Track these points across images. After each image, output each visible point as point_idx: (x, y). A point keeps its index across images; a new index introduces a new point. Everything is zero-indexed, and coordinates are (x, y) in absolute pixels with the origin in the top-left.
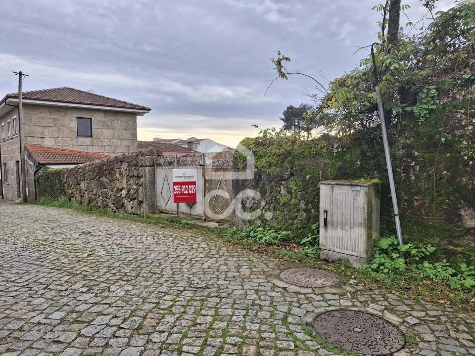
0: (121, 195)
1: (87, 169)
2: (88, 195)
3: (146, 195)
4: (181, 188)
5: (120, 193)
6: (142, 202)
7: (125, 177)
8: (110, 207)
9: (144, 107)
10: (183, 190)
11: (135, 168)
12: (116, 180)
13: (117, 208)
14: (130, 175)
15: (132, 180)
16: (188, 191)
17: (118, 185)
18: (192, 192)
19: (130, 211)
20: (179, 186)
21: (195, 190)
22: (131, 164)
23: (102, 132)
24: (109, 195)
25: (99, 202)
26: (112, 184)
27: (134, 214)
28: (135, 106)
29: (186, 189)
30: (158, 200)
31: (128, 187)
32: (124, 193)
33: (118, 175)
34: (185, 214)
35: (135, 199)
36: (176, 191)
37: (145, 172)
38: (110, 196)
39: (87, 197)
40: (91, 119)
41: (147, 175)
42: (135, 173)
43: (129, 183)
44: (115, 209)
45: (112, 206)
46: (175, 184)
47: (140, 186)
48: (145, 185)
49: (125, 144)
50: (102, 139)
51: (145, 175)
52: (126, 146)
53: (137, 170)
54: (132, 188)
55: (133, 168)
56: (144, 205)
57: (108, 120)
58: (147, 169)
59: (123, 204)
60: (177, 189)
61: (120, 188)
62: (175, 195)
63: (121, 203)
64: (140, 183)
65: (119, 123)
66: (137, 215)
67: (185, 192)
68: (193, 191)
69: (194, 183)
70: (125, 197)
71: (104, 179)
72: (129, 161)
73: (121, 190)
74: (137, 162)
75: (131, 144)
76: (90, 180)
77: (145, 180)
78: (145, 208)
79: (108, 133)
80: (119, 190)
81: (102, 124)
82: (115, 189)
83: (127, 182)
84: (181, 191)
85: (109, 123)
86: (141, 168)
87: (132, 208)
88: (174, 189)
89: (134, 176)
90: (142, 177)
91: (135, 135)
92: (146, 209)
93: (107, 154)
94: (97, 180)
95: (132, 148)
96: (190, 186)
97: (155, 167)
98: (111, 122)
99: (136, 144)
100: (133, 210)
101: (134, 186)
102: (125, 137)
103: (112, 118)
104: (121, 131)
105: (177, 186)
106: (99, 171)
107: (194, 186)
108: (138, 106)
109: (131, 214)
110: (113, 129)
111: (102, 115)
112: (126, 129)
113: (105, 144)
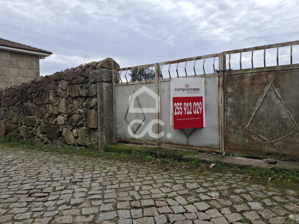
0: (56, 122)
1: (4, 94)
2: (5, 124)
3: (102, 120)
4: (182, 106)
5: (55, 120)
6: (95, 130)
7: (63, 100)
8: (39, 137)
9: (46, 51)
10: (185, 109)
11: (82, 87)
12: (48, 103)
13: (49, 139)
14: (74, 95)
15: (75, 102)
16: (192, 111)
17: (51, 109)
18: (198, 113)
19: (73, 142)
20: (181, 104)
21: (201, 109)
22: (74, 81)
23: (8, 70)
24: (37, 122)
25: (21, 132)
26: (42, 109)
27: (79, 146)
28: (38, 49)
29: (189, 107)
30: (118, 126)
31: (70, 111)
32: (61, 119)
33: (51, 98)
34: (176, 144)
35: (82, 126)
36: (177, 110)
37: (101, 89)
38: (39, 125)
39: (3, 126)
41: (105, 93)
42: (83, 93)
43: (70, 106)
44: (46, 139)
45: (41, 135)
46: (176, 100)
47: (91, 108)
48: (102, 108)
50: (8, 76)
51: (101, 94)
53: (87, 88)
54: (76, 112)
55: (78, 87)
56: (98, 134)
57: (14, 60)
58: (105, 85)
59: (61, 132)
60: (178, 108)
61: (55, 113)
62: (175, 117)
63: (57, 132)
64: (92, 105)
65: (24, 63)
66: (86, 146)
67: (188, 113)
68: (199, 110)
69: (199, 99)
70: (64, 125)
71: (29, 104)
72: (71, 78)
73: (56, 116)
74: (87, 78)
76: (8, 107)
77: (102, 99)
78: (100, 137)
79: (13, 71)
80: (53, 116)
81: (8, 63)
82: (47, 115)
83: (67, 105)
84: (184, 111)
85: (15, 63)
86: (93, 85)
87: (77, 138)
88: (174, 108)
89: (81, 97)
90: (95, 96)
92: (102, 138)
94: (17, 106)
96: (195, 103)
97: (114, 84)
98: (17, 62)
100: (79, 141)
101: (80, 110)
102: (29, 75)
103: (18, 58)
104: (26, 70)
105: (178, 104)
106: (21, 95)
107: (200, 103)
108: (40, 50)
109: (74, 145)
110: (18, 68)
111: (9, 55)
112: (30, 69)
113: (11, 81)
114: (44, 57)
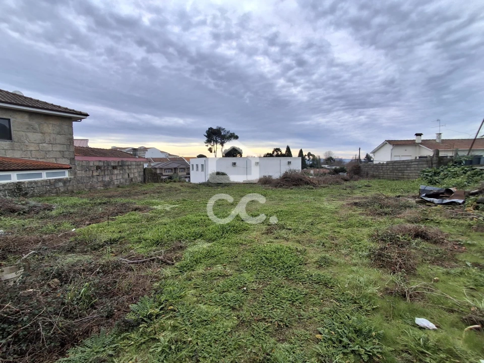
9: (80, 112)
23: (26, 135)
28: (70, 110)
40: (10, 119)
49: (58, 149)
50: (27, 143)
52: (60, 151)
57: (35, 123)
65: (50, 128)
75: (66, 149)
79: (34, 137)
81: (26, 127)
85: (37, 126)
91: (71, 140)
93: (34, 159)
95: (67, 153)
98: (39, 125)
99: (72, 149)
102: (58, 141)
103: (41, 121)
104: (53, 136)
108: (74, 110)
110: (42, 133)
111: (27, 117)
112: (59, 133)
113: (31, 148)
114: (81, 119)
